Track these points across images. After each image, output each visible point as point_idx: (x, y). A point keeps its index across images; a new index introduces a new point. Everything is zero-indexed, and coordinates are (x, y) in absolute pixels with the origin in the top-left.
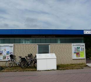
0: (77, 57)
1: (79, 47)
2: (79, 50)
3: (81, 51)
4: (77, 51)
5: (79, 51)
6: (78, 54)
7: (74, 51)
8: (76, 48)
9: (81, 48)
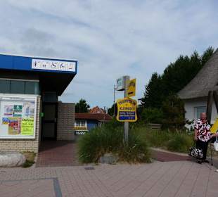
0: (10, 133)
1: (21, 107)
2: (19, 113)
3: (25, 118)
4: (12, 116)
5: (20, 115)
6: (14, 125)
7: (3, 116)
8: (11, 108)
9: (28, 109)
